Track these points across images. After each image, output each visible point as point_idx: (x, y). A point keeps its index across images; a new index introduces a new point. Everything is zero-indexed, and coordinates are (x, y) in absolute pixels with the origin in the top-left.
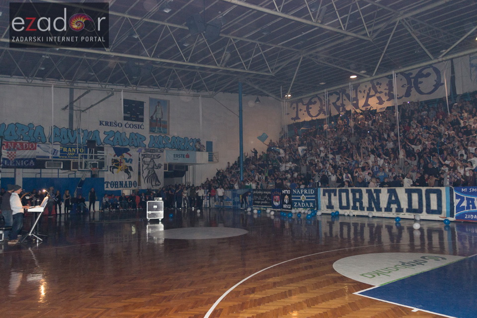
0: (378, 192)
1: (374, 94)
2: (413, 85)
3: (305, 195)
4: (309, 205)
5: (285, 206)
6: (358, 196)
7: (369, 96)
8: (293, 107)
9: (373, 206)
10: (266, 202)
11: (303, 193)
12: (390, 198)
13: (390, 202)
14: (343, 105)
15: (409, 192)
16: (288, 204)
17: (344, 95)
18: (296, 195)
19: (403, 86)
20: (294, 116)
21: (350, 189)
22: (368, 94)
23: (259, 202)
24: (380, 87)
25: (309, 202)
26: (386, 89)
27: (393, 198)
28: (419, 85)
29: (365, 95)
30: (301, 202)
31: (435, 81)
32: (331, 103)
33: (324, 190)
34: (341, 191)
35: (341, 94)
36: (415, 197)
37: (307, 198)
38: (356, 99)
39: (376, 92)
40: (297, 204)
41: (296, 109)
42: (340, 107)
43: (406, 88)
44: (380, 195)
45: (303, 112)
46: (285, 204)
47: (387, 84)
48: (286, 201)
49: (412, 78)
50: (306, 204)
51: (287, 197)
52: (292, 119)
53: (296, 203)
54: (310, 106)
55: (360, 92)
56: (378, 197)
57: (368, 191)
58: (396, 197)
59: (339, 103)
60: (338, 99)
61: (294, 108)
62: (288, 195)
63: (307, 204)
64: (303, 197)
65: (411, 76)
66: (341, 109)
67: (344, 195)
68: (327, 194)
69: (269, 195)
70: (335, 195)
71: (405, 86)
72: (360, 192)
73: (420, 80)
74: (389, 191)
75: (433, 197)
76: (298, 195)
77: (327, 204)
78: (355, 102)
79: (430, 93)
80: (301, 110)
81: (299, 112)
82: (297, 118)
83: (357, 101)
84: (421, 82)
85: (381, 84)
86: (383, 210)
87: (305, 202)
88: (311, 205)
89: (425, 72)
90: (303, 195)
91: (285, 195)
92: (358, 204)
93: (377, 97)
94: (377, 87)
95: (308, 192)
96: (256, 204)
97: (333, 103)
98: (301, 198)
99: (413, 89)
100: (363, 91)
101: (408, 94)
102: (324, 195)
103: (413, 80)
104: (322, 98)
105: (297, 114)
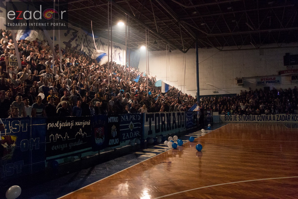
3: (134, 122)
4: (136, 134)
5: (112, 142)
6: (163, 119)
10: (80, 143)
11: (132, 119)
12: (173, 119)
16: (115, 138)
23: (63, 146)
25: (136, 130)
30: (129, 132)
34: (156, 116)
36: (179, 117)
37: (135, 126)
44: (171, 117)
46: (112, 138)
48: (114, 134)
50: (134, 134)
51: (114, 127)
53: (124, 134)
58: (175, 118)
62: (115, 123)
64: (132, 125)
67: (157, 119)
69: (86, 129)
70: (153, 120)
72: (164, 116)
74: (173, 114)
76: (127, 122)
77: (149, 130)
86: (172, 128)
88: (138, 133)
90: (131, 123)
91: (112, 125)
92: (164, 126)
95: (136, 118)
96: (60, 151)
98: (129, 127)
102: (147, 120)
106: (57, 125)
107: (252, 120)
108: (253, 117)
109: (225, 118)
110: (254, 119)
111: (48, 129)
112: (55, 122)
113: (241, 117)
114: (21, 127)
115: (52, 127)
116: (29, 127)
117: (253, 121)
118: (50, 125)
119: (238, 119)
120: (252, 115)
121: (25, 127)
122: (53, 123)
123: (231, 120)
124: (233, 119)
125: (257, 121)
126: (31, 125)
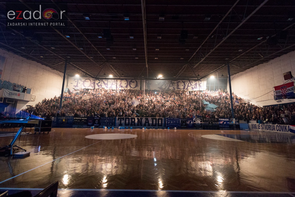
0: (141, 119)
3: (108, 120)
4: (109, 124)
6: (133, 120)
7: (112, 84)
8: (75, 81)
9: (139, 124)
12: (146, 121)
13: (146, 122)
14: (101, 85)
15: (153, 119)
16: (97, 124)
17: (102, 82)
18: (102, 119)
20: (76, 85)
21: (130, 118)
22: (112, 83)
23: (77, 123)
25: (109, 123)
26: (119, 83)
27: (147, 121)
29: (111, 84)
30: (105, 123)
31: (136, 84)
32: (96, 83)
33: (118, 118)
34: (126, 119)
35: (101, 81)
36: (154, 120)
37: (109, 121)
38: (107, 84)
40: (103, 124)
41: (77, 82)
42: (99, 86)
43: (126, 85)
44: (142, 120)
45: (80, 84)
51: (97, 120)
52: (74, 86)
54: (85, 82)
55: (109, 82)
56: (141, 121)
57: (137, 119)
58: (148, 120)
59: (99, 84)
60: (99, 83)
61: (76, 82)
62: (98, 120)
63: (108, 124)
65: (128, 81)
66: (100, 86)
67: (127, 120)
68: (120, 119)
70: (123, 120)
72: (134, 119)
73: (131, 83)
74: (146, 119)
75: (160, 121)
76: (104, 119)
77: (120, 124)
78: (106, 85)
79: (134, 88)
80: (79, 83)
81: (78, 84)
82: (77, 86)
83: (108, 85)
84: (131, 84)
86: (143, 125)
87: (107, 123)
88: (111, 124)
91: (96, 120)
92: (133, 123)
95: (109, 118)
96: (76, 124)
97: (97, 84)
98: (105, 121)
99: (129, 85)
100: (110, 82)
101: (127, 87)
102: (118, 120)
103: (129, 83)
104: (92, 80)
105: (77, 84)
107: (272, 129)
108: (273, 126)
109: (252, 126)
110: (274, 129)
111: (74, 119)
113: (263, 126)
117: (273, 131)
119: (261, 127)
120: (272, 125)
123: (256, 128)
124: (257, 128)
125: (276, 131)
126: (70, 118)
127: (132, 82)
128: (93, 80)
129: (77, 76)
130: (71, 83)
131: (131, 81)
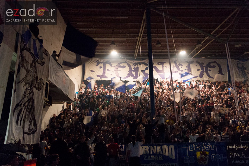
1: (177, 71)
2: (205, 71)
7: (173, 72)
8: (99, 66)
19: (198, 70)
20: (101, 74)
24: (181, 67)
26: (186, 69)
28: (209, 72)
31: (219, 71)
32: (140, 70)
39: (179, 69)
41: (102, 69)
42: (148, 74)
43: (200, 72)
45: (110, 72)
47: (187, 66)
49: (204, 66)
52: (98, 76)
54: (119, 69)
55: (166, 67)
59: (147, 72)
60: (147, 69)
61: (101, 67)
65: (203, 65)
71: (199, 70)
73: (209, 69)
80: (108, 70)
81: (106, 71)
82: (104, 76)
83: (163, 72)
84: (210, 70)
85: (182, 65)
89: (212, 65)
93: (179, 74)
94: (180, 67)
99: (205, 73)
100: (168, 67)
101: (201, 76)
103: (204, 68)
104: (131, 65)
105: (104, 73)
106: (234, 147)
111: (228, 149)
112: (233, 145)
114: (210, 147)
115: (231, 148)
116: (215, 148)
118: (229, 147)
121: (212, 146)
122: (231, 146)
126: (216, 146)
127: (211, 67)
128: (133, 64)
129: (114, 54)
130: (92, 71)
131: (209, 65)
